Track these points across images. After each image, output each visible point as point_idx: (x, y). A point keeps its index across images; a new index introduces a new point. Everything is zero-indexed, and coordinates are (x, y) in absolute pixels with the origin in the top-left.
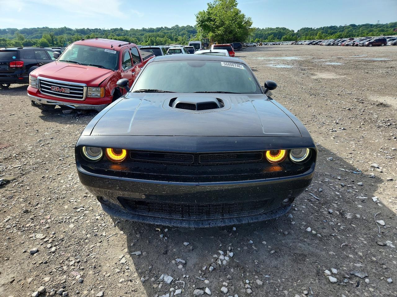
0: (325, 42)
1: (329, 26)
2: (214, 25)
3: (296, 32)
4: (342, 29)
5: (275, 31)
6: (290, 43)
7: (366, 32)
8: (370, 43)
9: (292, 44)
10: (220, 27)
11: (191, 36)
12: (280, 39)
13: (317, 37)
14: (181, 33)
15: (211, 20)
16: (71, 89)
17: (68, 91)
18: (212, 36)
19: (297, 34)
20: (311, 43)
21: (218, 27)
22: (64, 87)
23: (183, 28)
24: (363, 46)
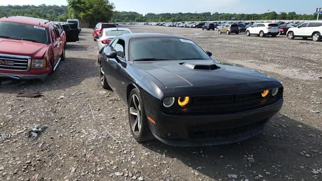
0: (167, 24)
1: (166, 13)
2: (84, 6)
3: (144, 15)
4: (174, 15)
5: (129, 14)
6: (143, 23)
7: (189, 18)
8: (196, 26)
9: (145, 24)
10: (89, 9)
11: (59, 14)
12: (133, 20)
13: (160, 20)
14: (48, 11)
15: (81, 3)
16: (15, 61)
17: (12, 64)
18: (84, 16)
19: (145, 17)
20: (158, 25)
21: (88, 9)
22: (7, 60)
23: (50, 7)
24: (192, 27)
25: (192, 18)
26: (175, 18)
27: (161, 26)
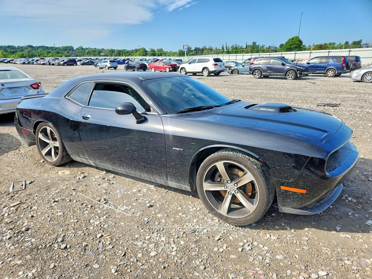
8: (65, 63)
24: (59, 65)
25: (50, 52)
26: (24, 53)
27: (9, 64)
